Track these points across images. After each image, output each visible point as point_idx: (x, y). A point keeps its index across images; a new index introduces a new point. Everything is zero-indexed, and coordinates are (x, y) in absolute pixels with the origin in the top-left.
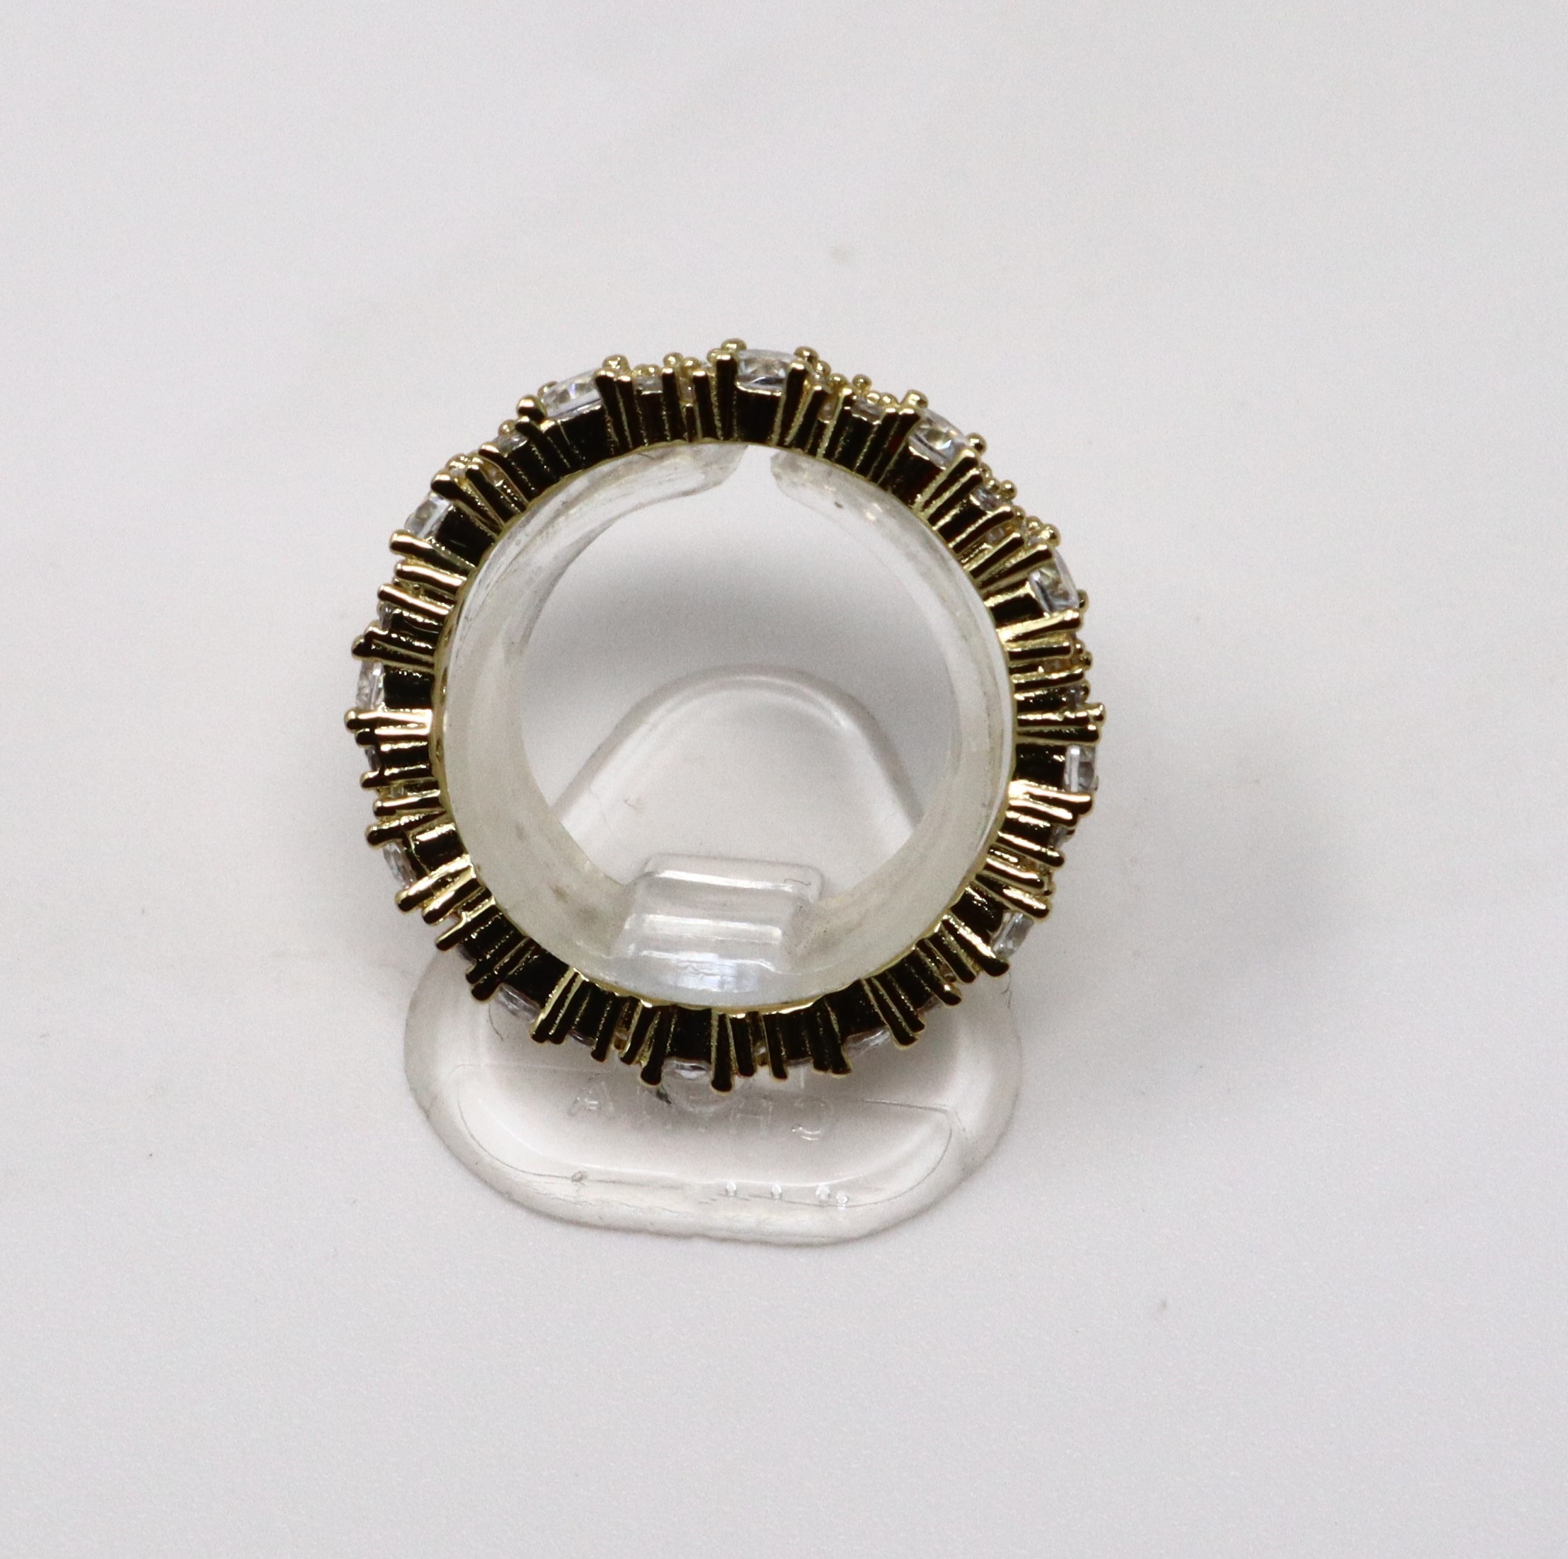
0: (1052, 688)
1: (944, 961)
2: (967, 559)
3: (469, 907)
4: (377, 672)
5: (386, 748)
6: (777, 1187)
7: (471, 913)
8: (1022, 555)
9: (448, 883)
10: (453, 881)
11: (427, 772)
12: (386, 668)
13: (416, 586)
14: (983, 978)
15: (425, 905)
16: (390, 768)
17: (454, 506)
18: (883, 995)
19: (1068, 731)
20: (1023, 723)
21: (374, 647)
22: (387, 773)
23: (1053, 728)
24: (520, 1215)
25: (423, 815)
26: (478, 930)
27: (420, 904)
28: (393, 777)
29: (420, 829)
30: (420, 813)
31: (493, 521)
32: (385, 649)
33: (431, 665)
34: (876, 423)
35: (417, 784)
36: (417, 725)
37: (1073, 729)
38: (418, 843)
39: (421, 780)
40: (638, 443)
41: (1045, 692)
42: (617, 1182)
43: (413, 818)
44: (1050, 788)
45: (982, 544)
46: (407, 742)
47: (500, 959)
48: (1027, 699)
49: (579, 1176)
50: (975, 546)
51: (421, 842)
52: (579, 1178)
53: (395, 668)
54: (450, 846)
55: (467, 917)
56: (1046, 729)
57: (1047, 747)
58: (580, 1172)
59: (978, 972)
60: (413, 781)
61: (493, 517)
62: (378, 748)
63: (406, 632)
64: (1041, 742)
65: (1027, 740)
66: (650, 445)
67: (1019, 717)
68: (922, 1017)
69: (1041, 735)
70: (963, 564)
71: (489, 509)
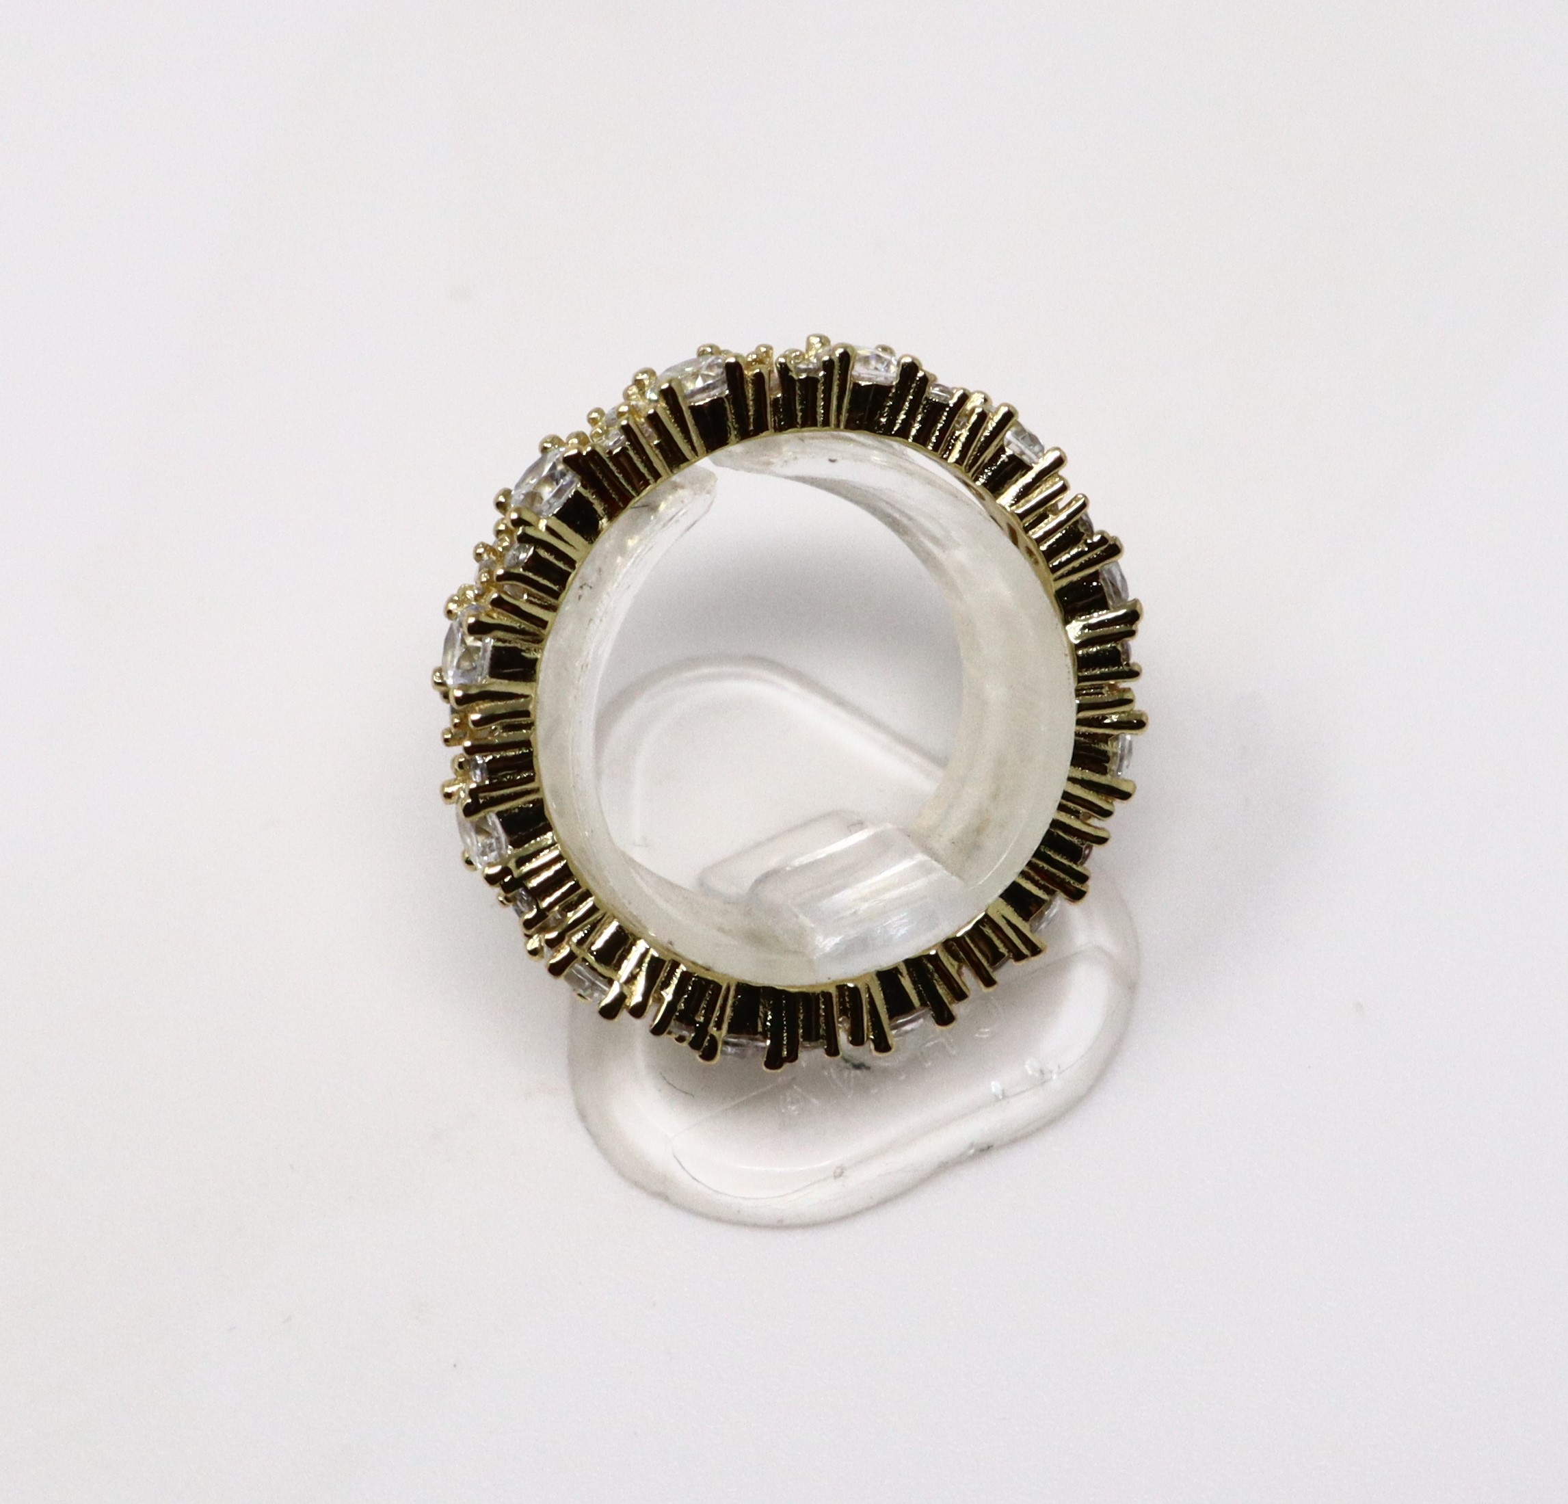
0: (1067, 526)
1: (1082, 810)
2: (948, 453)
3: (666, 985)
4: (493, 820)
5: (534, 883)
6: (995, 1086)
7: (669, 989)
8: (991, 425)
9: (638, 973)
10: (641, 970)
11: (576, 887)
12: (499, 815)
13: (493, 727)
14: (1118, 806)
15: (628, 1004)
16: (543, 899)
17: (494, 639)
18: (1043, 867)
19: (1095, 556)
20: (1054, 570)
21: (481, 801)
22: (545, 904)
23: (1082, 560)
24: (799, 1235)
25: (589, 926)
26: (683, 1000)
27: (623, 1006)
28: (551, 906)
29: (590, 939)
30: (586, 925)
31: (534, 634)
32: (492, 798)
33: (537, 790)
34: (822, 373)
35: (572, 902)
37: (1098, 551)
38: (595, 953)
39: (574, 897)
40: (627, 499)
41: (1064, 532)
42: (868, 1158)
43: (581, 934)
44: (1100, 613)
45: (954, 433)
46: (547, 870)
47: (712, 1014)
48: (1050, 546)
49: (839, 1170)
50: (949, 438)
51: (597, 951)
52: (840, 1173)
53: (507, 811)
54: (621, 943)
55: (668, 994)
56: (1076, 564)
57: (1083, 579)
58: (837, 1168)
59: (1112, 804)
60: (567, 901)
61: (532, 630)
62: (526, 889)
63: (504, 773)
64: (1075, 577)
65: (1064, 582)
66: (638, 495)
67: (1051, 566)
68: (1085, 869)
69: (1074, 571)
70: (946, 459)
71: (525, 625)
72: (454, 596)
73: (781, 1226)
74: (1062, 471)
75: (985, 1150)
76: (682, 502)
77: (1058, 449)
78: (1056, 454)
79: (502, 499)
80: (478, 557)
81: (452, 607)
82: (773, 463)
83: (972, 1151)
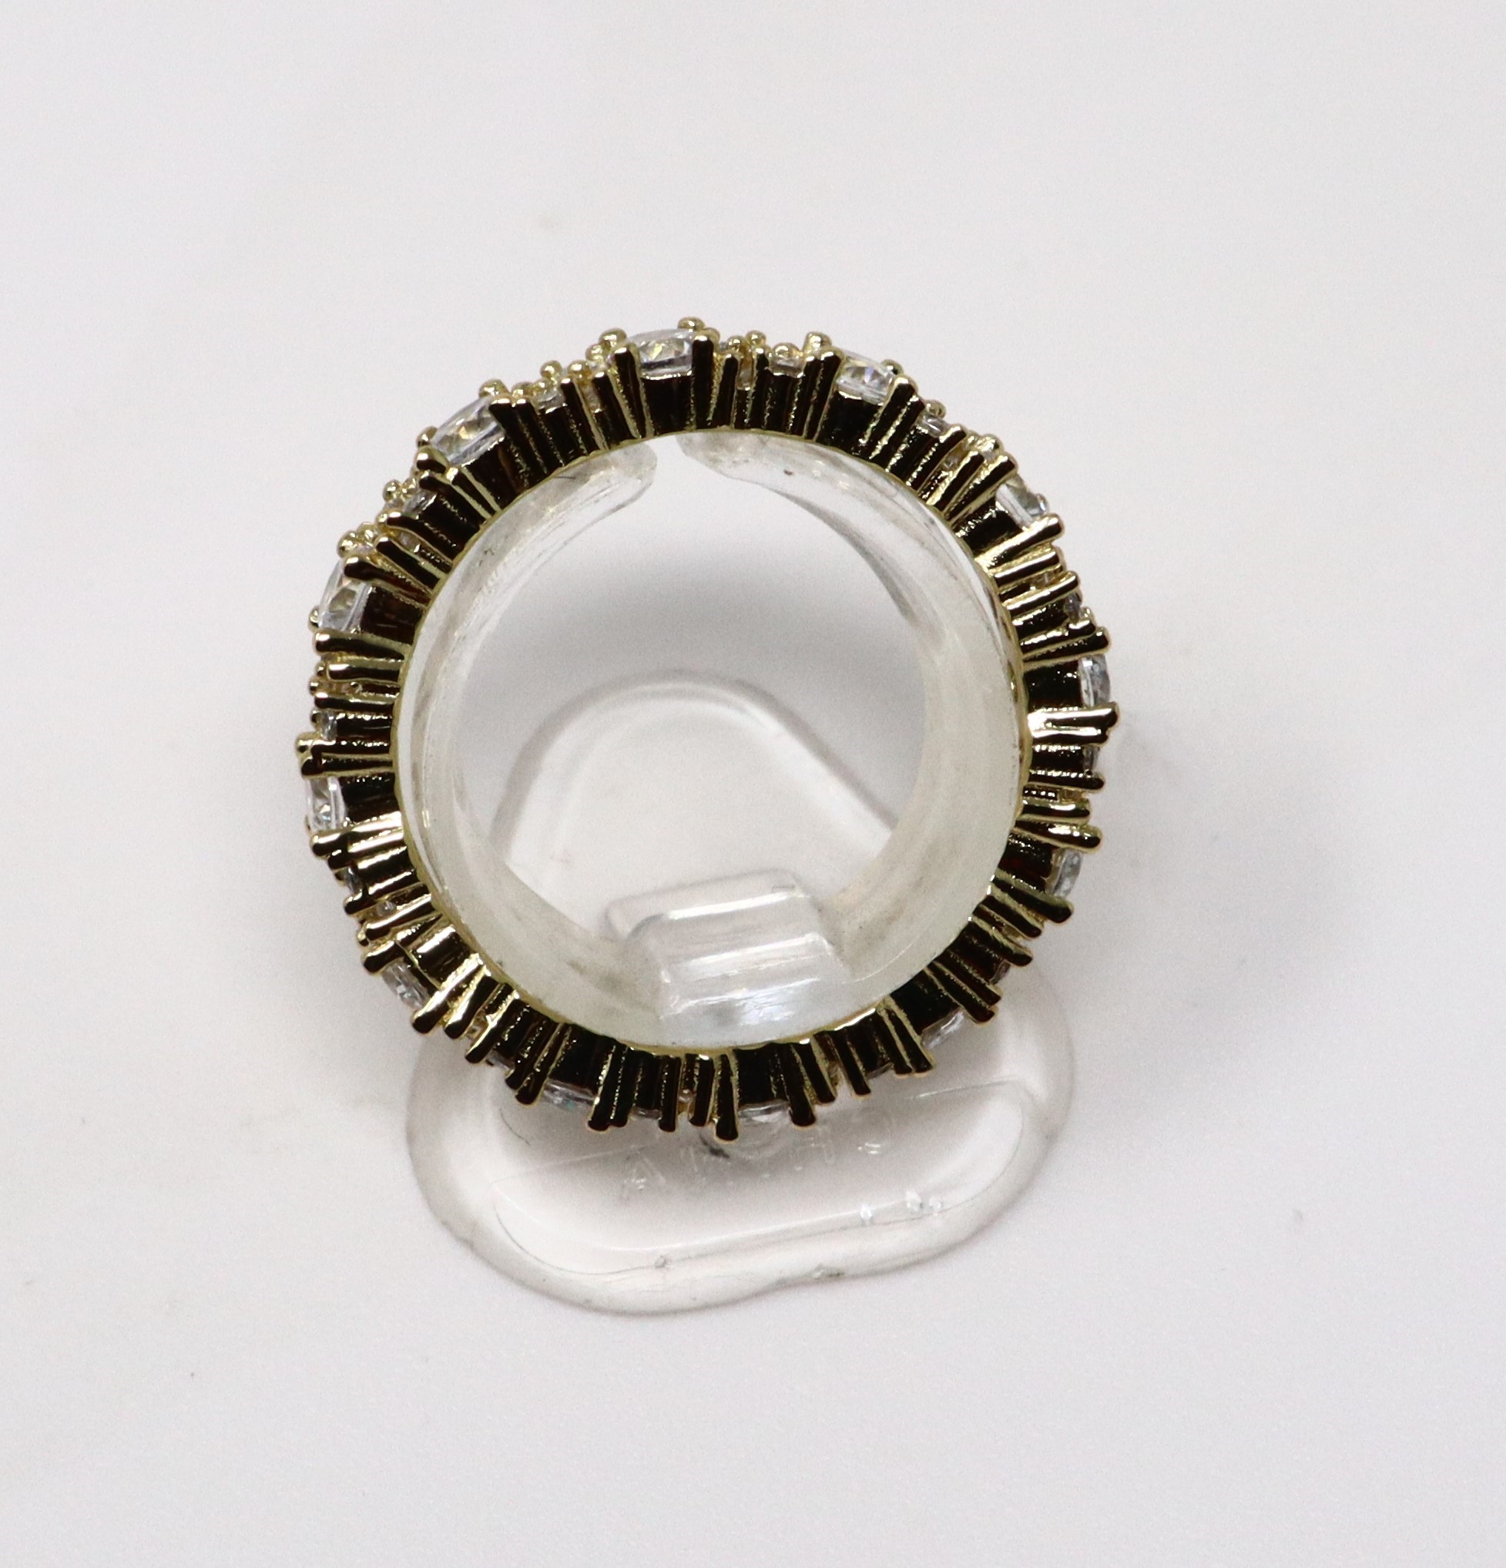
0: (1049, 604)
1: (1005, 922)
2: (928, 493)
3: (493, 1009)
4: (334, 786)
5: (363, 865)
6: (866, 1211)
7: (495, 1014)
8: (985, 473)
9: (464, 990)
10: (468, 986)
11: (413, 879)
12: (342, 781)
13: (353, 684)
14: (1049, 927)
15: (445, 1021)
16: (372, 884)
17: (373, 587)
18: (949, 976)
19: (1076, 644)
20: (1026, 649)
21: (324, 761)
22: (372, 890)
23: (1060, 646)
24: (605, 1321)
25: (419, 925)
26: (508, 1031)
27: (440, 1021)
28: (380, 893)
29: (419, 941)
30: (415, 924)
31: (419, 591)
32: (336, 760)
33: (389, 764)
34: (800, 375)
35: (405, 894)
36: (390, 831)
37: (1080, 640)
38: (420, 957)
39: (408, 889)
40: (553, 466)
41: (1044, 610)
42: (703, 1255)
43: (409, 932)
44: (1071, 709)
45: (940, 473)
46: (383, 853)
47: (539, 1054)
48: (1026, 622)
49: (662, 1261)
50: (933, 478)
51: (423, 955)
52: (663, 1264)
53: (350, 778)
54: (455, 950)
55: (493, 1020)
56: (1052, 648)
57: (1058, 667)
58: (662, 1257)
59: (1042, 923)
60: (400, 892)
61: (417, 587)
62: (355, 868)
63: (355, 736)
64: (1049, 663)
65: (1035, 666)
66: (566, 464)
67: (1022, 644)
68: (996, 988)
69: (1048, 656)
70: (926, 500)
71: (411, 579)
72: (351, 532)
73: (587, 1306)
74: (1057, 542)
75: (835, 1276)
76: (608, 481)
77: (1056, 516)
78: (1054, 521)
79: (425, 438)
80: (388, 495)
81: (347, 544)
82: (721, 461)
83: (818, 1274)
